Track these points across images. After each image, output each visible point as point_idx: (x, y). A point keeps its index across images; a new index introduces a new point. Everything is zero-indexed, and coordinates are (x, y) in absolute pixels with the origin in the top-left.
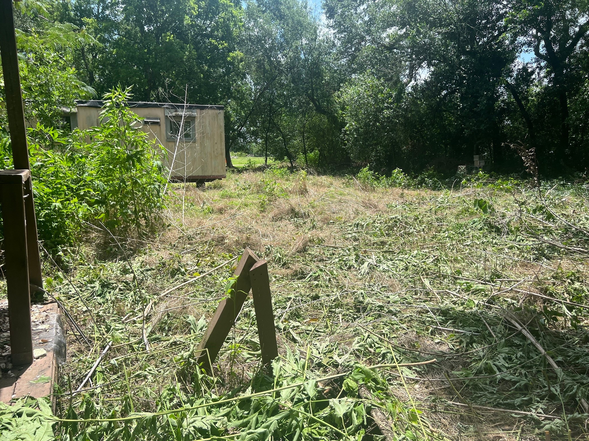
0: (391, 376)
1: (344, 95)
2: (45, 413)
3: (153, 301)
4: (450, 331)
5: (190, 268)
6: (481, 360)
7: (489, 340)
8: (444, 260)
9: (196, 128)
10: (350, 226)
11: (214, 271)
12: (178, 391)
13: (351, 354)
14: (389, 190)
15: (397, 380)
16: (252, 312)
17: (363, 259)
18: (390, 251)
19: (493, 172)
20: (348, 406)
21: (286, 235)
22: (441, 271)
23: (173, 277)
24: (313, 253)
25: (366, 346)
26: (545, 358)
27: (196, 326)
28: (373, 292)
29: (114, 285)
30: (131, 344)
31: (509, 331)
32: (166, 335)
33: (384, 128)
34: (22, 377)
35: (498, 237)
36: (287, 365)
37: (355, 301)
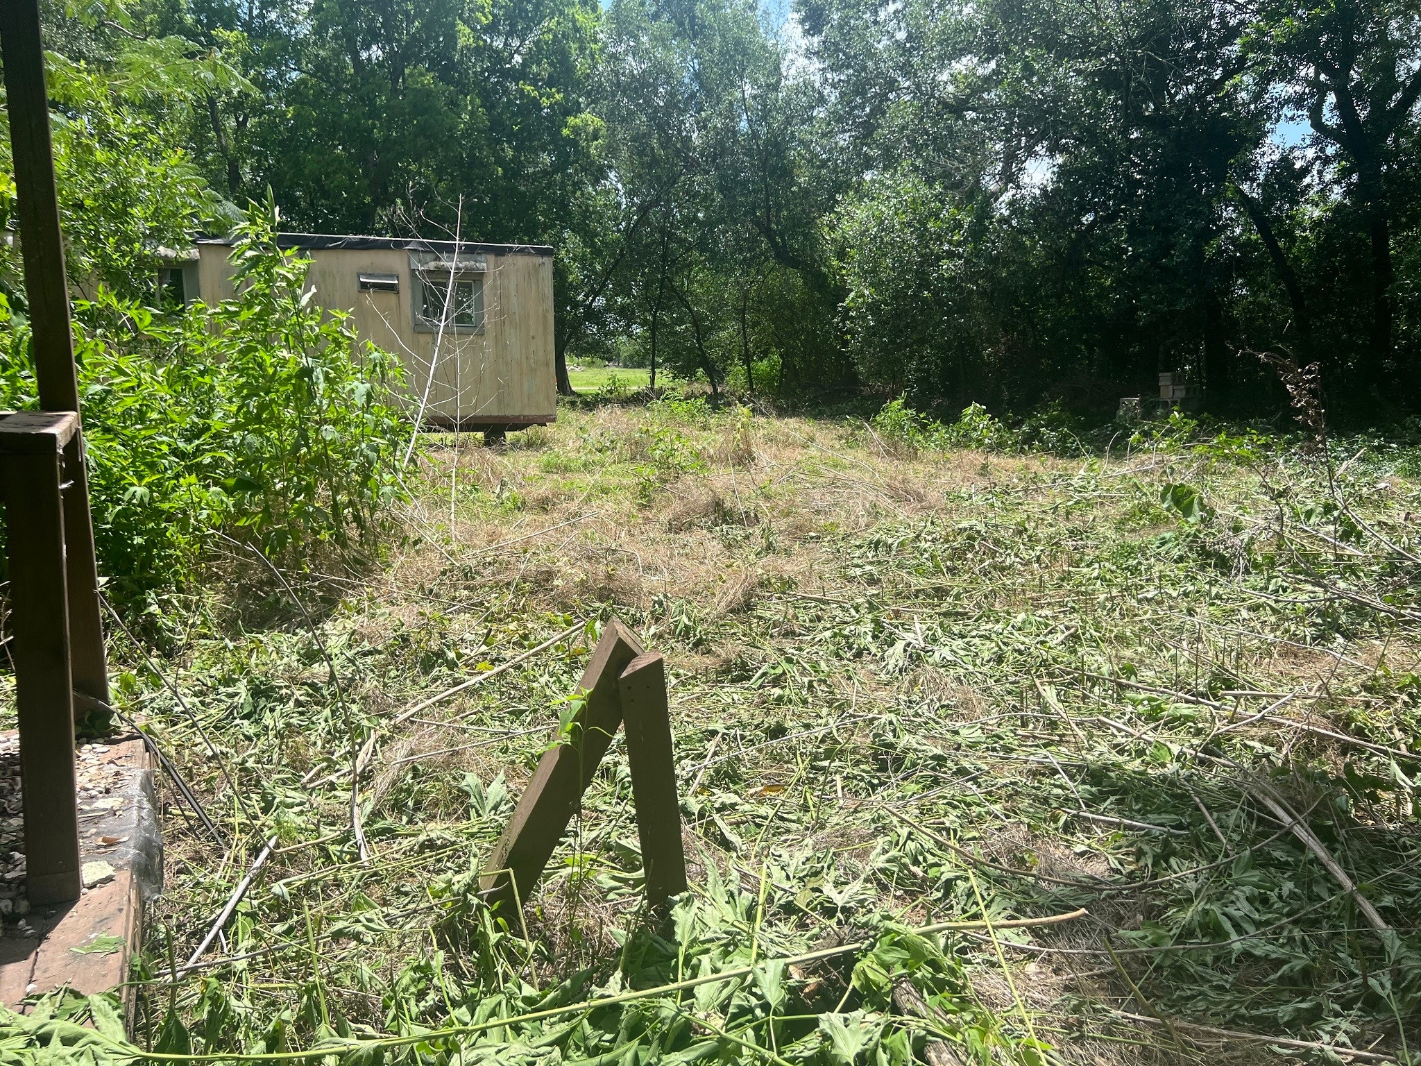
0: (966, 940)
1: (845, 224)
2: (108, 1036)
3: (379, 733)
4: (1111, 823)
5: (468, 651)
6: (1190, 901)
7: (1211, 850)
8: (1092, 639)
9: (485, 299)
10: (860, 547)
11: (528, 658)
12: (438, 970)
13: (867, 880)
14: (953, 456)
15: (981, 950)
16: (620, 768)
17: (891, 634)
18: (957, 614)
19: (1205, 414)
20: (866, 1033)
21: (703, 567)
22: (1086, 667)
23: (426, 672)
24: (768, 614)
25: (903, 860)
26: (1354, 900)
27: (482, 799)
28: (919, 720)
29: (284, 691)
30: (323, 843)
31: (1258, 825)
32: (410, 822)
33: (940, 302)
34: (54, 935)
35: (1222, 580)
36: (708, 908)
37: (873, 743)
